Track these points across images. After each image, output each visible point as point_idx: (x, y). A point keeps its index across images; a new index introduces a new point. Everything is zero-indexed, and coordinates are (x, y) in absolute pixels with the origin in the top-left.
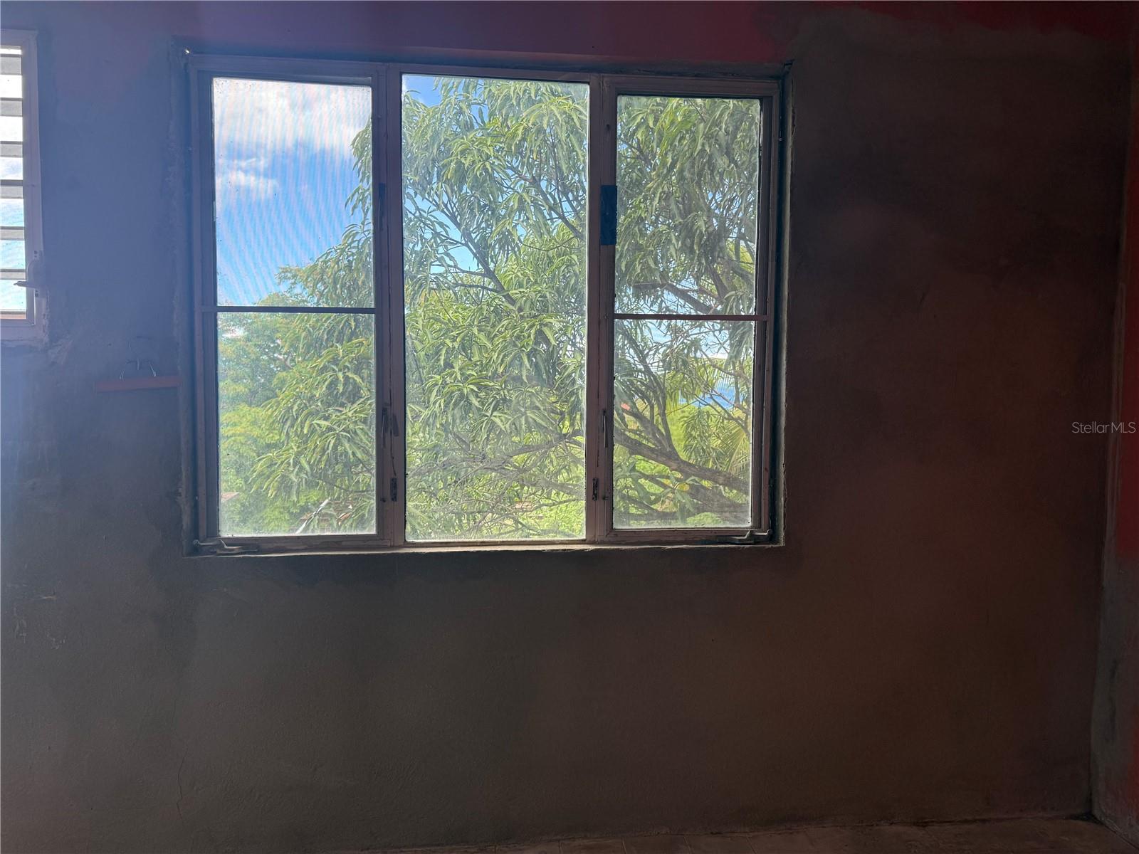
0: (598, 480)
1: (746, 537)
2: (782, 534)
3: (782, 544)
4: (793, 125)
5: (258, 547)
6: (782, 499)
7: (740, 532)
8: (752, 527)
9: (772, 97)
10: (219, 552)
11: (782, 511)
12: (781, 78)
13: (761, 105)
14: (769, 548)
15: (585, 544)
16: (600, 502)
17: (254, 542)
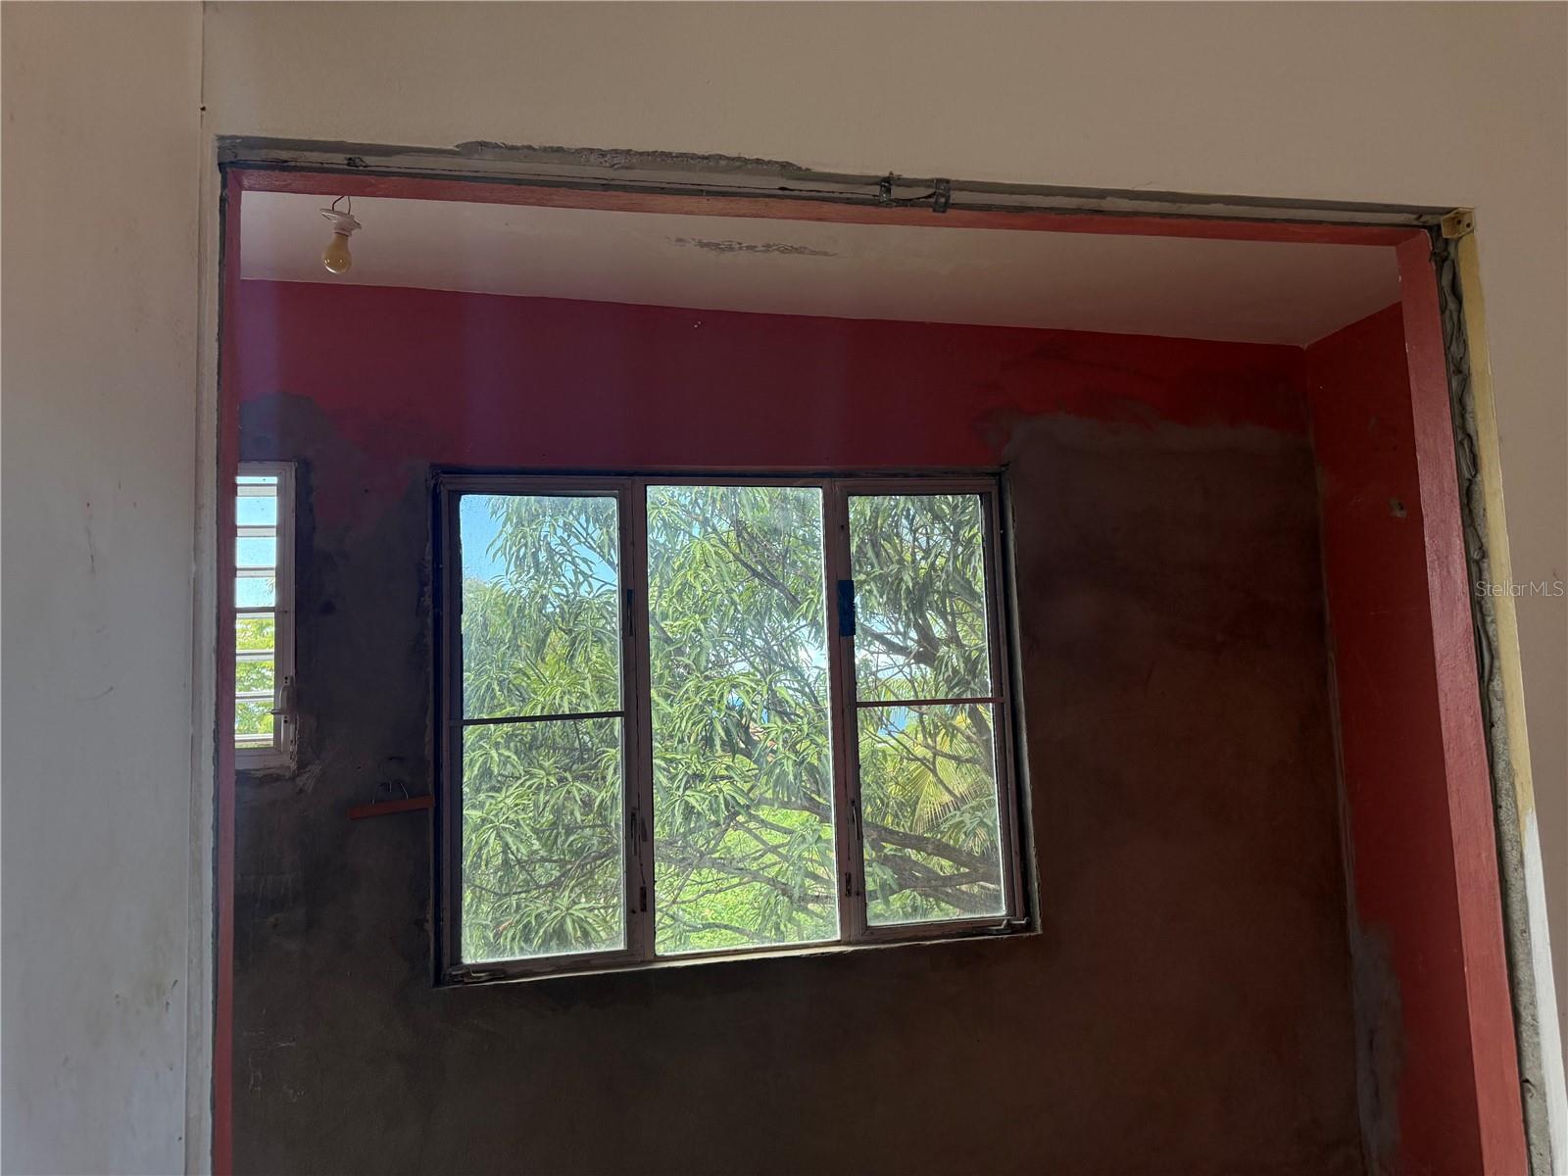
0: (850, 875)
1: (1002, 927)
2: (1039, 922)
3: (1040, 931)
4: (1014, 520)
5: (504, 972)
6: (1036, 884)
7: (997, 922)
8: (1007, 915)
9: (990, 493)
10: (466, 980)
11: (1036, 897)
12: (998, 475)
13: (981, 499)
14: (1027, 938)
15: (840, 945)
16: (853, 899)
17: (501, 967)
